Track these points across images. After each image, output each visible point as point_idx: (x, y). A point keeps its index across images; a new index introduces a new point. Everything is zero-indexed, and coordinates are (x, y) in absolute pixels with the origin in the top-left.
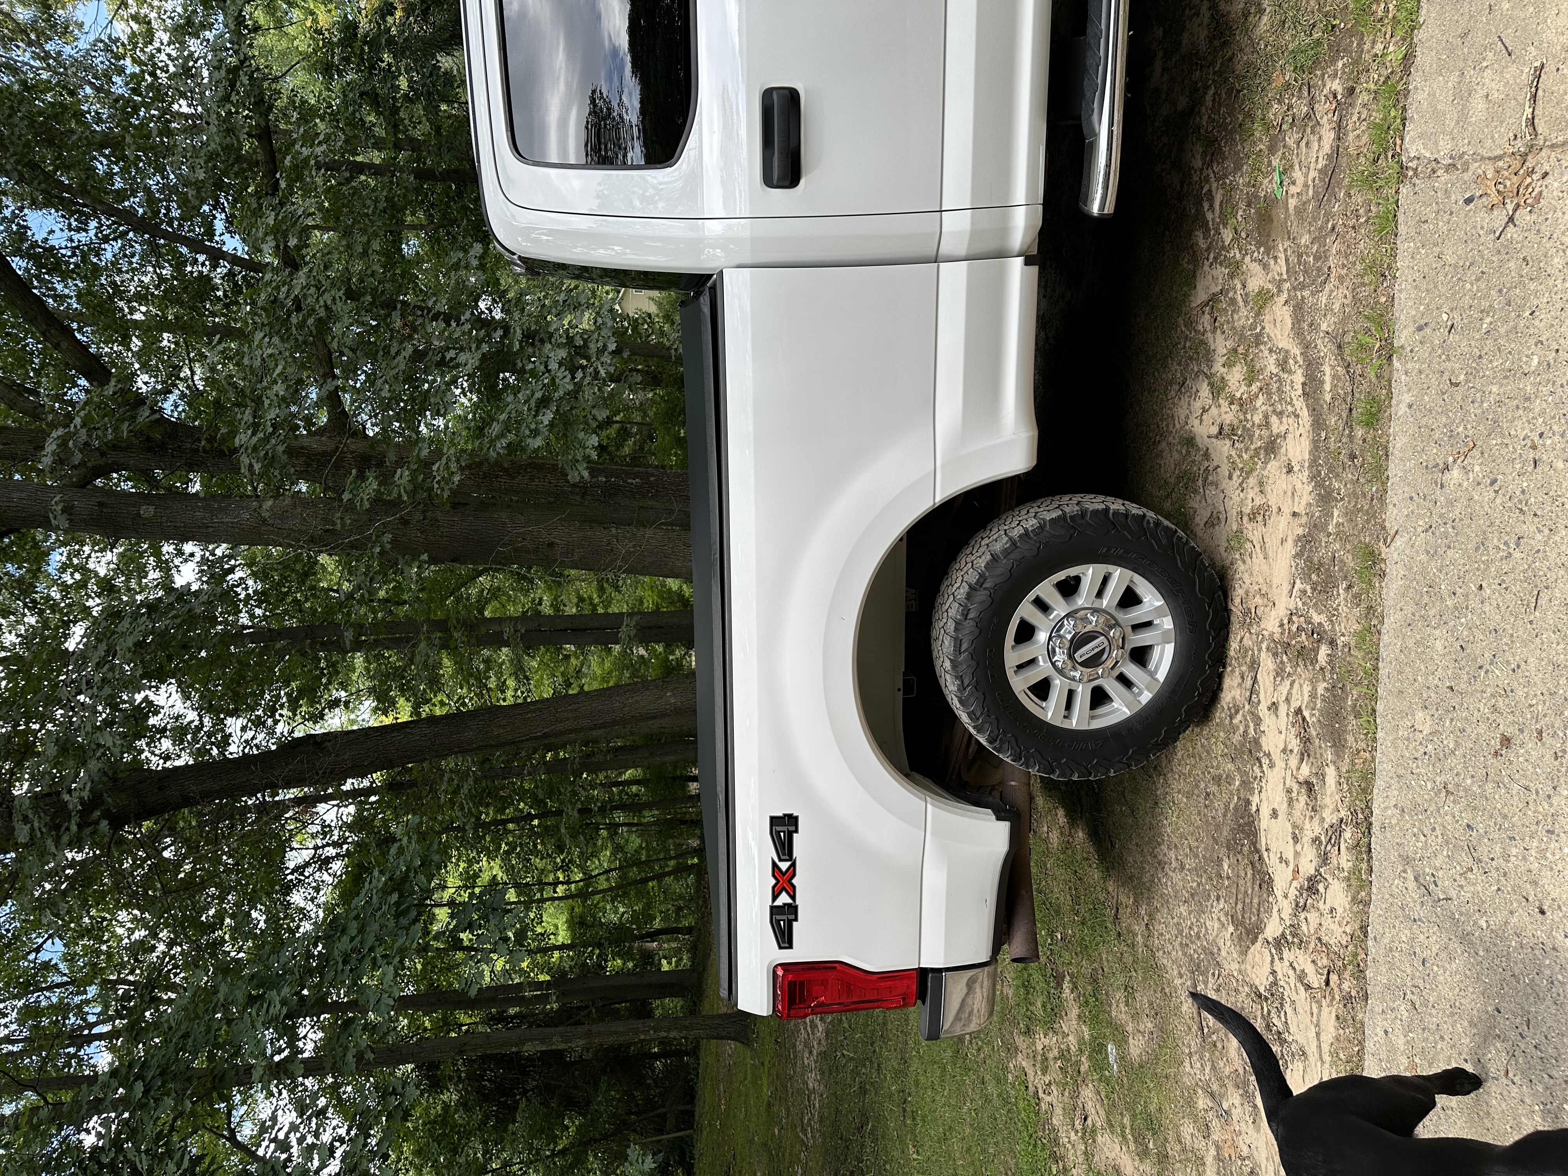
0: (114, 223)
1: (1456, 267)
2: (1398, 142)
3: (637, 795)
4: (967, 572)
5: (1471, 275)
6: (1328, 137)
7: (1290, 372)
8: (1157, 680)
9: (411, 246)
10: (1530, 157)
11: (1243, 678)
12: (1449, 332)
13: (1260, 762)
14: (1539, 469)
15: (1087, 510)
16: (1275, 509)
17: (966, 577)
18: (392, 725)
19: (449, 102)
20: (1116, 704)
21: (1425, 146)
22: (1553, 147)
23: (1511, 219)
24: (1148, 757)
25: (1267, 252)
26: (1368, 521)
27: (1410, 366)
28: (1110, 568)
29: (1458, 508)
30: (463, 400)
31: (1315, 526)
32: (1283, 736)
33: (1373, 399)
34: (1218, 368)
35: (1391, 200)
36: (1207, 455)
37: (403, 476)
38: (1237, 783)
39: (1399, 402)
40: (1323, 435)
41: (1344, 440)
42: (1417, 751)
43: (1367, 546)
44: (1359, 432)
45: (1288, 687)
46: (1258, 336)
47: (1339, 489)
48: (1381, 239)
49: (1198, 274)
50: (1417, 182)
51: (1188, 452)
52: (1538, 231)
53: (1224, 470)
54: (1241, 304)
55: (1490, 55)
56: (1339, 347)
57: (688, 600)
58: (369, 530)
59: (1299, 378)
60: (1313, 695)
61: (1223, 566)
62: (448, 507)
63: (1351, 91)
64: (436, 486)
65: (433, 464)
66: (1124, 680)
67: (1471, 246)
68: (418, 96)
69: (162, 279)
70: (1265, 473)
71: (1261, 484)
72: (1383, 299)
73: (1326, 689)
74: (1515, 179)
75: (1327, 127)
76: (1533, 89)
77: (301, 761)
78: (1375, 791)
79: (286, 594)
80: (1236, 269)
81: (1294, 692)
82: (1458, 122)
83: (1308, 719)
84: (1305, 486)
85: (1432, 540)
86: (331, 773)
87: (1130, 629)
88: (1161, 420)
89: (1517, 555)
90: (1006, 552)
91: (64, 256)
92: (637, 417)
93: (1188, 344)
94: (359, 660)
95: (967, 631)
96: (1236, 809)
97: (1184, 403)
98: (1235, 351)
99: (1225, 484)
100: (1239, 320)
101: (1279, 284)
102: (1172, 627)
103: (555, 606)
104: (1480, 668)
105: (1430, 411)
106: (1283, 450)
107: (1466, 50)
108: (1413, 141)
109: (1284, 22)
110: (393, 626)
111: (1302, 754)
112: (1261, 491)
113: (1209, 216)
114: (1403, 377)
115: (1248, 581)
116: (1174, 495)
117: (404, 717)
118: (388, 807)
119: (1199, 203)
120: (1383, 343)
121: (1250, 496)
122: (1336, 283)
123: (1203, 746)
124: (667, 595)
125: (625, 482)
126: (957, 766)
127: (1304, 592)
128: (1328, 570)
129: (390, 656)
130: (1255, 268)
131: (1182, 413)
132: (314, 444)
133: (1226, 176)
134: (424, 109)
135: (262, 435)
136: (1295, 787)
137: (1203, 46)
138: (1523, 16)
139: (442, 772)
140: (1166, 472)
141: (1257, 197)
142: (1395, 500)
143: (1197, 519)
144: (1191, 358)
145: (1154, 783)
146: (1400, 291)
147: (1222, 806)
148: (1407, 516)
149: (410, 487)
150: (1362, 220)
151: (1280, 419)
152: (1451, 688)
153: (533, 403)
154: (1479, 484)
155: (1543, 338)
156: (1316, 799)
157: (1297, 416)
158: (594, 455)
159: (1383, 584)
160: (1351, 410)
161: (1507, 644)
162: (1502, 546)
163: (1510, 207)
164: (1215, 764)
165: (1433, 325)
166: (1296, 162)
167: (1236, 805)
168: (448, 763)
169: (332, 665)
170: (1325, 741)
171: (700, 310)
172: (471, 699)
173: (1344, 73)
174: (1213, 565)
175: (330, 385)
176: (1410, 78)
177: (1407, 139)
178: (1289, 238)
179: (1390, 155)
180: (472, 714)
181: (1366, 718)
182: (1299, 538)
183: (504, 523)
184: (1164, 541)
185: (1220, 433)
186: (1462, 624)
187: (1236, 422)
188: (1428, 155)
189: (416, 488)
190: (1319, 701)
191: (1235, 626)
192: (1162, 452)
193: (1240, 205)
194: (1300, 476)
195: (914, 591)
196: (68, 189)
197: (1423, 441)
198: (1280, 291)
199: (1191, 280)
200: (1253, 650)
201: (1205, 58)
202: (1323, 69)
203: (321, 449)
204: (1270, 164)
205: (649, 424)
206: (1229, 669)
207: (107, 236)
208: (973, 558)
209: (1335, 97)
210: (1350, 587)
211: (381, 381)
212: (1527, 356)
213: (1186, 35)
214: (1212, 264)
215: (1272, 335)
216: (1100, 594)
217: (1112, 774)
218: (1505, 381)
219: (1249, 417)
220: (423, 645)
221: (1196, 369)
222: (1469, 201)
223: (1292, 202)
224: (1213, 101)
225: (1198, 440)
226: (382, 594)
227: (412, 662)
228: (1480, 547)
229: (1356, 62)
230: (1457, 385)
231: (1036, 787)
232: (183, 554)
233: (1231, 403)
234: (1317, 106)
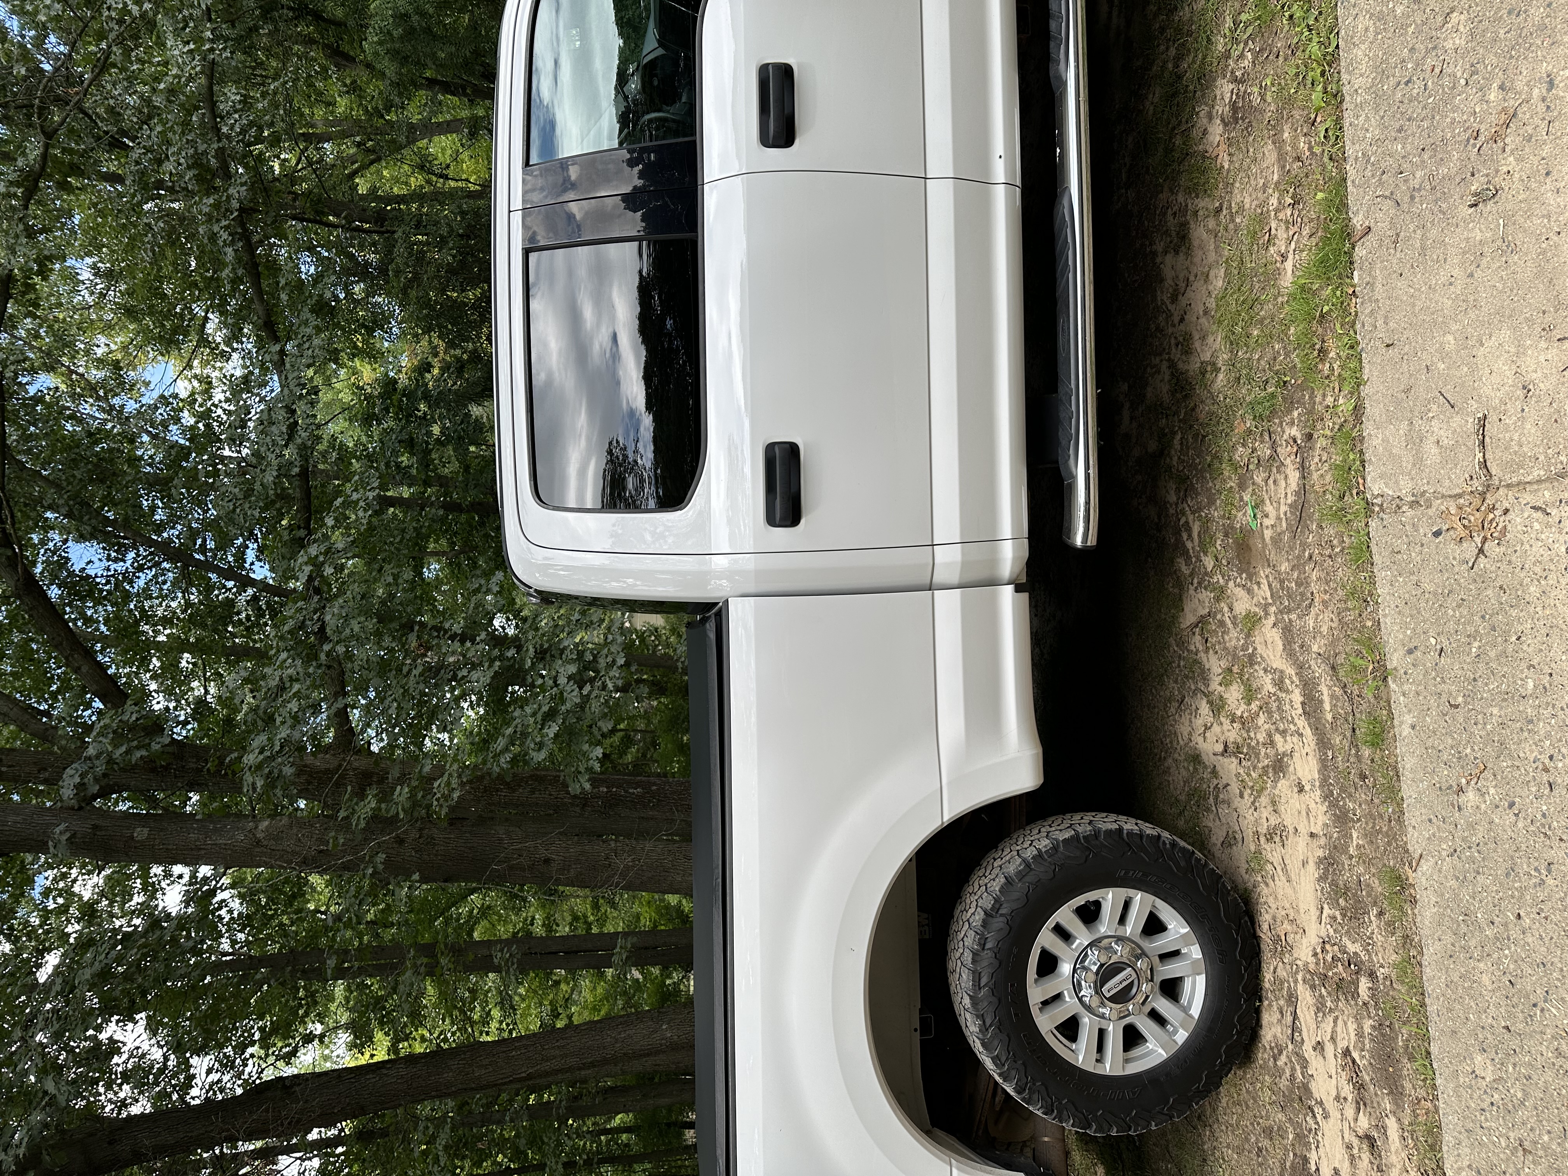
0: (151, 553)
1: (1435, 594)
2: (1361, 481)
3: (627, 1145)
4: (981, 897)
5: (1451, 602)
6: (1294, 476)
7: (1287, 691)
8: (1191, 1016)
9: (432, 570)
10: (1488, 495)
11: (1281, 1013)
12: (1440, 655)
13: (1313, 1112)
14: (1556, 792)
15: (1100, 829)
16: (1291, 829)
17: (980, 901)
18: (369, 1065)
19: (478, 445)
20: (1150, 1045)
21: (1386, 485)
22: (1508, 486)
23: (1481, 551)
24: (1191, 1106)
25: (1250, 577)
26: (1389, 843)
27: (1406, 687)
28: (1131, 892)
29: (1481, 831)
30: (471, 713)
31: (1335, 847)
32: (1334, 1081)
33: (1375, 719)
34: (1215, 685)
35: (1362, 533)
36: (1214, 773)
37: (402, 794)
38: (1291, 1136)
39: (1402, 723)
40: (1330, 754)
41: (1352, 760)
42: (1483, 1101)
43: (1393, 870)
44: (1366, 752)
45: (1332, 1024)
46: (1251, 657)
47: (1354, 809)
48: (1358, 567)
49: (1184, 598)
50: (1385, 516)
51: (1195, 769)
52: (1510, 561)
53: (1235, 788)
54: (1230, 626)
55: (1434, 407)
56: (1333, 668)
57: (687, 917)
58: (363, 850)
59: (1297, 697)
60: (1360, 1034)
61: (1246, 889)
62: (445, 824)
63: (1309, 436)
64: (435, 803)
65: (435, 780)
66: (1156, 1017)
67: (1446, 575)
68: (449, 439)
69: (188, 604)
70: (1277, 792)
71: (1274, 803)
72: (1369, 624)
73: (1373, 1027)
74: (1478, 514)
75: (1291, 467)
76: (1480, 437)
77: (267, 1110)
78: (1445, 1148)
79: (272, 916)
80: (1221, 593)
81: (1339, 1029)
82: (1414, 465)
83: (1358, 1061)
84: (1319, 805)
85: (1459, 865)
86: (298, 1122)
87: (1157, 958)
88: (1165, 736)
89: (1550, 881)
90: (1021, 875)
91: (98, 584)
92: (641, 725)
93: (1182, 663)
94: (339, 989)
95: (985, 963)
96: (1293, 1166)
97: (1185, 718)
98: (1230, 670)
99: (1237, 802)
100: (1230, 640)
101: (1265, 607)
102: (1201, 956)
103: (548, 926)
104: (1535, 1005)
105: (1434, 732)
106: (1291, 769)
107: (1411, 403)
108: (1374, 480)
109: (1239, 379)
110: (380, 950)
111: (1358, 1103)
112: (1275, 811)
113: (1189, 545)
114: (1402, 698)
115: (1274, 906)
116: (1186, 813)
117: (381, 1055)
118: (356, 1160)
119: (1178, 533)
120: (1376, 665)
121: (1264, 815)
122: (1321, 607)
123: (1248, 1091)
124: (666, 911)
125: (626, 792)
126: (983, 1119)
127: (1334, 918)
128: (1355, 895)
129: (372, 985)
130: (1240, 592)
131: (1184, 730)
132: (318, 763)
133: (1200, 509)
134: (455, 450)
135: (268, 754)
136: (1355, 1142)
137: (1166, 398)
138: (1459, 375)
139: (416, 1118)
140: (1175, 789)
141: (1232, 528)
142: (1413, 822)
143: (1214, 839)
144: (1187, 677)
145: (1200, 1135)
146: (1385, 616)
147: (1277, 1164)
148: (1429, 839)
149: (407, 805)
150: (1337, 550)
151: (1284, 737)
152: (1507, 1028)
153: (539, 717)
154: (1497, 807)
155: (1535, 662)
156: (1380, 1156)
157: (1301, 735)
158: (597, 767)
159: (1416, 911)
160: (1354, 730)
161: (1558, 979)
162: (1533, 872)
163: (1478, 540)
164: (1264, 1113)
165: (1422, 648)
166: (1266, 497)
167: (1293, 1163)
168: (424, 1109)
169: (311, 995)
170: (1381, 1088)
171: (706, 635)
172: (453, 1034)
173: (1300, 421)
174: (1235, 888)
175: (340, 704)
176: (1363, 426)
177: (1369, 479)
178: (1269, 566)
179: (1354, 492)
180: (453, 1052)
181: (1421, 1062)
182: (1320, 861)
183: (501, 839)
184: (1183, 864)
185: (1226, 751)
186: (1506, 957)
187: (1239, 740)
188: (1391, 493)
189: (415, 804)
190: (1367, 1041)
191: (1266, 955)
192: (1169, 768)
193: (1218, 535)
194: (1312, 795)
195: (926, 916)
196: (113, 523)
197: (1432, 762)
198: (1267, 614)
199: (1178, 603)
200: (1288, 982)
201: (1169, 408)
202: (1280, 418)
203: (324, 766)
204: (1241, 499)
205: (652, 732)
206: (1266, 1003)
207: (143, 565)
208: (986, 881)
209: (1295, 441)
210: (1381, 914)
211: (390, 699)
212: (1522, 680)
213: (1149, 389)
214: (1196, 589)
215: (1265, 655)
216: (1122, 920)
217: (1154, 1128)
218: (1504, 704)
219: (1252, 735)
220: (409, 973)
221: (1193, 687)
222: (1437, 534)
223: (1268, 534)
224: (1181, 444)
225: (1204, 757)
226: (370, 917)
227: (395, 990)
228: (1510, 872)
229: (1310, 412)
230: (1456, 707)
231: (1072, 1142)
232: (171, 876)
233: (1233, 721)
234: (1279, 449)
